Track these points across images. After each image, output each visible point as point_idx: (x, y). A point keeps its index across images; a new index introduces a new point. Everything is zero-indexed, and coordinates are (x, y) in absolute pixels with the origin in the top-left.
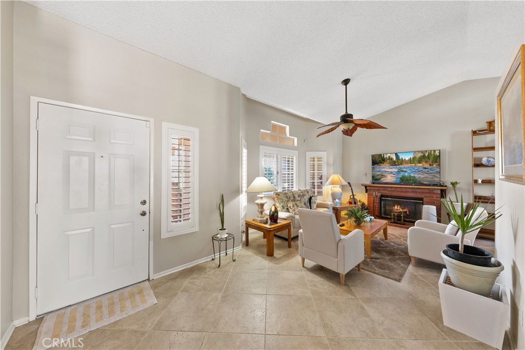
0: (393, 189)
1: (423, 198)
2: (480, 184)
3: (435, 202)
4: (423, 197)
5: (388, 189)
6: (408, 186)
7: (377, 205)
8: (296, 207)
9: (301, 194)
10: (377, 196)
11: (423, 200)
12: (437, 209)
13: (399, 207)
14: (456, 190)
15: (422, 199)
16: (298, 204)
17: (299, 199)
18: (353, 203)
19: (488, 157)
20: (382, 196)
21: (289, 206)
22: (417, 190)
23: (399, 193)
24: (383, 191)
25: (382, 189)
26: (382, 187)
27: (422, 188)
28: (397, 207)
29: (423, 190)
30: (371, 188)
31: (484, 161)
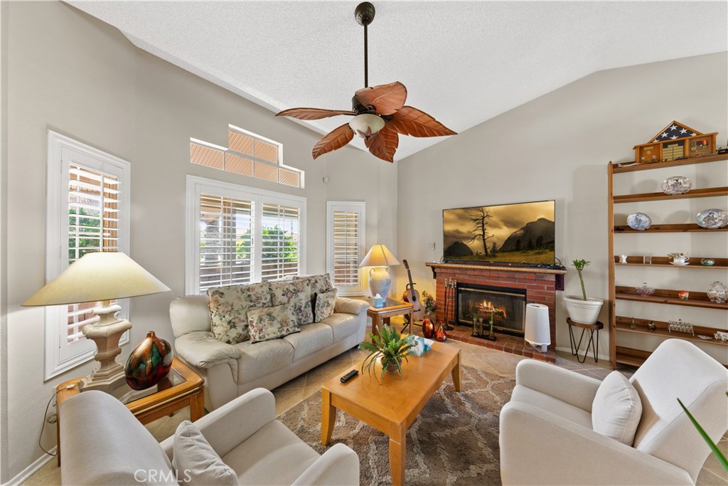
0: (476, 273)
1: (526, 290)
2: (624, 265)
3: (547, 297)
4: (526, 287)
5: (469, 272)
6: (502, 268)
7: (450, 302)
8: (266, 322)
9: (292, 288)
10: (450, 286)
11: (525, 293)
12: (549, 309)
13: (490, 304)
14: (582, 275)
15: (524, 291)
16: (274, 314)
17: (285, 299)
18: (410, 299)
19: (638, 214)
20: (459, 285)
21: (250, 319)
22: (517, 276)
23: (487, 280)
24: (461, 277)
25: (459, 271)
26: (459, 268)
27: (525, 272)
28: (487, 304)
29: (527, 276)
30: (443, 270)
31: (631, 221)
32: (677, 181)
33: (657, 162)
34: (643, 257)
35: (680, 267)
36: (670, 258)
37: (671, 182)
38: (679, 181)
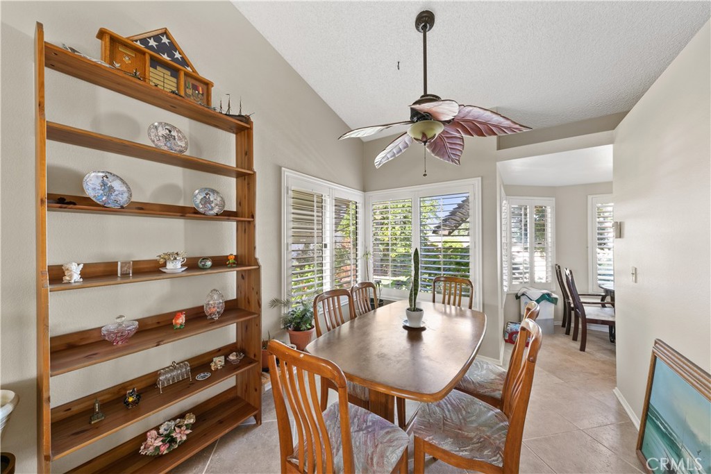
31: (92, 187)
32: (170, 131)
34: (116, 263)
35: (173, 276)
36: (162, 261)
37: (162, 131)
38: (173, 133)
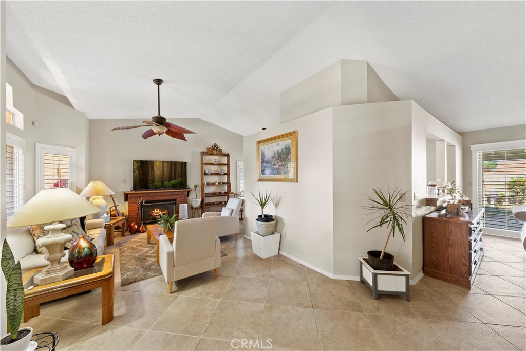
0: (154, 195)
3: (185, 200)
13: (158, 210)
15: (175, 200)
18: (117, 215)
19: (208, 169)
20: (146, 202)
22: (174, 193)
23: (160, 198)
24: (147, 197)
25: (145, 195)
28: (157, 210)
31: (207, 172)
32: (216, 160)
33: (212, 154)
34: (209, 183)
36: (215, 183)
